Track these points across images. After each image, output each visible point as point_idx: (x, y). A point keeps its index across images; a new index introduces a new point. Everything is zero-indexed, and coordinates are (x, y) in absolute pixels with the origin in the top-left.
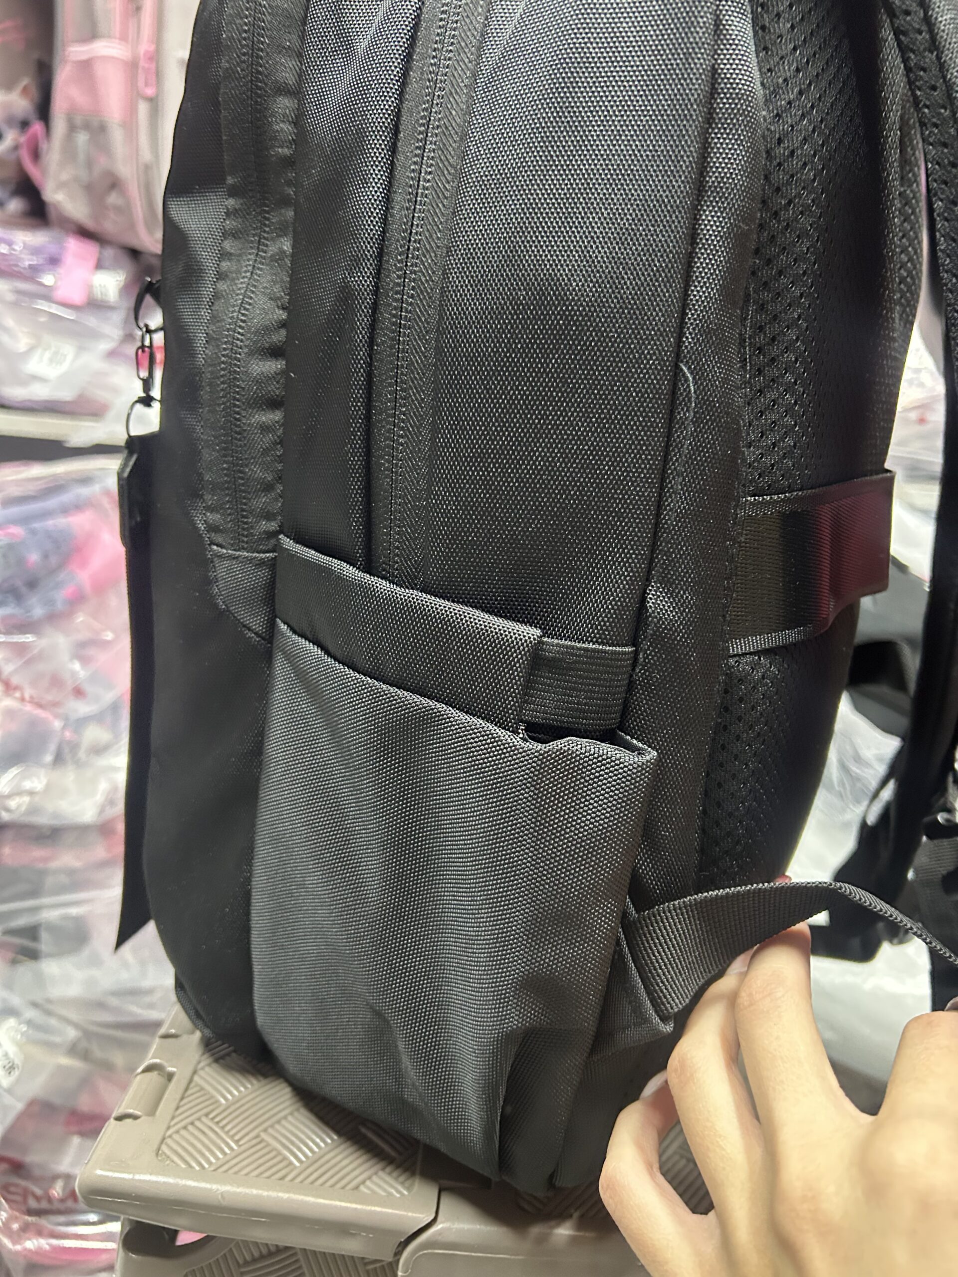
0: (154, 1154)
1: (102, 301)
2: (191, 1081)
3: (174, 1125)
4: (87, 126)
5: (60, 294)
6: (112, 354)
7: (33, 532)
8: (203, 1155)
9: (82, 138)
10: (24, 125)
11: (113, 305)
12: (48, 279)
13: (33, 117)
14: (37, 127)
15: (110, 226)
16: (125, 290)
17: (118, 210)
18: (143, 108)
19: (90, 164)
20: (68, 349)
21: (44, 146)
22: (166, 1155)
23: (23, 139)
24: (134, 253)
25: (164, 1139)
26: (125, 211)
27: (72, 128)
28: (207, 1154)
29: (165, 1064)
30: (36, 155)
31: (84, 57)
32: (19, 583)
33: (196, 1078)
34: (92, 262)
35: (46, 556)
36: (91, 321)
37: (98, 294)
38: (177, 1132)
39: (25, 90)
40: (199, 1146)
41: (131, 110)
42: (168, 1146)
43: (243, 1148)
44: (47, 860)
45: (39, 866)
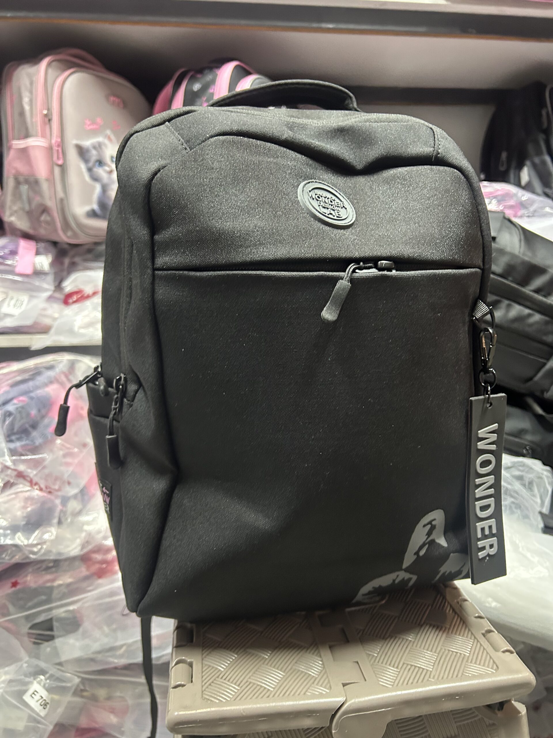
0: (201, 699)
1: (40, 270)
2: (202, 663)
3: (204, 685)
4: (27, 182)
5: (18, 270)
6: (50, 298)
7: (32, 398)
8: (225, 695)
9: (24, 188)
11: (47, 272)
15: (42, 232)
16: (52, 264)
17: (47, 223)
18: (57, 170)
19: (30, 201)
20: (24, 298)
22: (207, 699)
24: (55, 244)
25: (202, 692)
26: (51, 223)
27: (18, 183)
28: (227, 694)
31: (22, 146)
32: (27, 426)
33: (204, 662)
34: (34, 251)
35: (39, 411)
36: (37, 282)
37: (38, 267)
38: (207, 687)
40: (221, 691)
41: (52, 172)
42: (206, 694)
43: (243, 688)
44: (53, 580)
45: (49, 584)
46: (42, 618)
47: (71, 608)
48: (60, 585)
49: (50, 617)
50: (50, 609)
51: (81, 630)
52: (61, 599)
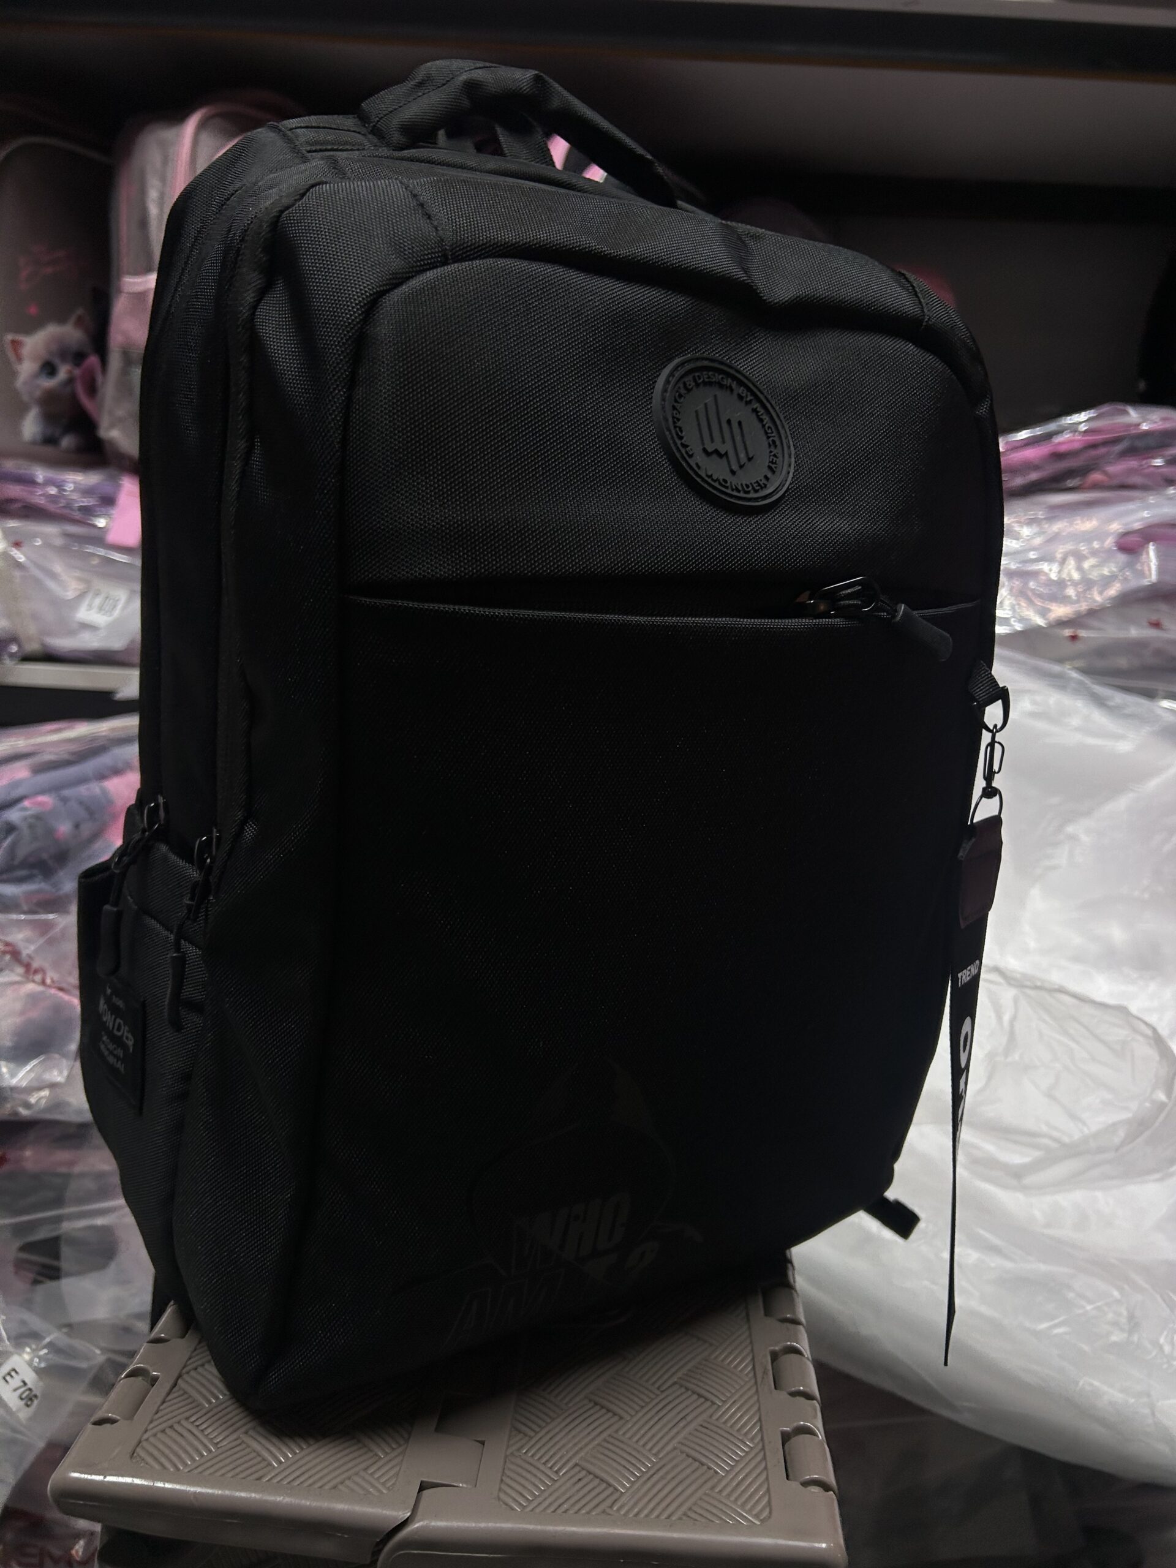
0: (128, 1455)
2: (174, 1385)
5: (111, 538)
8: (179, 1457)
9: (137, 373)
10: (78, 357)
12: (101, 522)
13: (89, 350)
20: (120, 594)
22: (141, 1457)
23: (77, 372)
25: (140, 1442)
27: (127, 361)
28: (183, 1456)
29: (150, 1368)
31: (139, 289)
33: (180, 1381)
38: (155, 1435)
39: (79, 322)
40: (175, 1448)
42: (143, 1448)
43: (220, 1451)
44: (72, 1163)
45: (63, 1170)
46: (42, 1234)
47: (99, 1221)
48: (82, 1175)
49: (54, 1234)
50: (59, 1219)
51: (113, 1266)
52: (80, 1201)
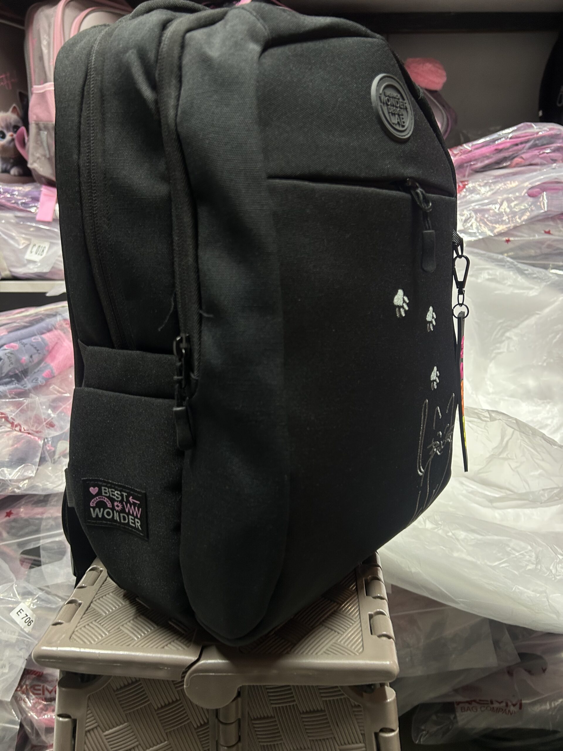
0: (68, 638)
2: (89, 606)
3: (80, 625)
4: (46, 128)
5: (38, 218)
7: (24, 345)
8: (92, 638)
9: (44, 134)
10: (16, 128)
12: (33, 210)
13: (20, 124)
14: (23, 129)
19: (49, 148)
20: (46, 245)
21: (26, 138)
22: (74, 639)
23: (15, 136)
25: (74, 632)
27: (39, 129)
28: (94, 637)
29: (77, 599)
30: (23, 144)
31: (42, 91)
32: (18, 372)
33: (92, 605)
34: (55, 198)
35: (31, 357)
36: (57, 229)
37: (58, 214)
38: (81, 629)
39: (14, 110)
40: (90, 634)
42: (75, 635)
43: (110, 634)
44: (42, 513)
45: (39, 516)
46: (31, 546)
48: (47, 518)
49: (38, 545)
51: (65, 559)
52: (47, 531)
